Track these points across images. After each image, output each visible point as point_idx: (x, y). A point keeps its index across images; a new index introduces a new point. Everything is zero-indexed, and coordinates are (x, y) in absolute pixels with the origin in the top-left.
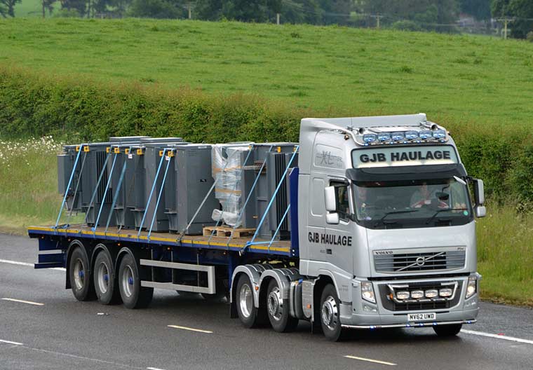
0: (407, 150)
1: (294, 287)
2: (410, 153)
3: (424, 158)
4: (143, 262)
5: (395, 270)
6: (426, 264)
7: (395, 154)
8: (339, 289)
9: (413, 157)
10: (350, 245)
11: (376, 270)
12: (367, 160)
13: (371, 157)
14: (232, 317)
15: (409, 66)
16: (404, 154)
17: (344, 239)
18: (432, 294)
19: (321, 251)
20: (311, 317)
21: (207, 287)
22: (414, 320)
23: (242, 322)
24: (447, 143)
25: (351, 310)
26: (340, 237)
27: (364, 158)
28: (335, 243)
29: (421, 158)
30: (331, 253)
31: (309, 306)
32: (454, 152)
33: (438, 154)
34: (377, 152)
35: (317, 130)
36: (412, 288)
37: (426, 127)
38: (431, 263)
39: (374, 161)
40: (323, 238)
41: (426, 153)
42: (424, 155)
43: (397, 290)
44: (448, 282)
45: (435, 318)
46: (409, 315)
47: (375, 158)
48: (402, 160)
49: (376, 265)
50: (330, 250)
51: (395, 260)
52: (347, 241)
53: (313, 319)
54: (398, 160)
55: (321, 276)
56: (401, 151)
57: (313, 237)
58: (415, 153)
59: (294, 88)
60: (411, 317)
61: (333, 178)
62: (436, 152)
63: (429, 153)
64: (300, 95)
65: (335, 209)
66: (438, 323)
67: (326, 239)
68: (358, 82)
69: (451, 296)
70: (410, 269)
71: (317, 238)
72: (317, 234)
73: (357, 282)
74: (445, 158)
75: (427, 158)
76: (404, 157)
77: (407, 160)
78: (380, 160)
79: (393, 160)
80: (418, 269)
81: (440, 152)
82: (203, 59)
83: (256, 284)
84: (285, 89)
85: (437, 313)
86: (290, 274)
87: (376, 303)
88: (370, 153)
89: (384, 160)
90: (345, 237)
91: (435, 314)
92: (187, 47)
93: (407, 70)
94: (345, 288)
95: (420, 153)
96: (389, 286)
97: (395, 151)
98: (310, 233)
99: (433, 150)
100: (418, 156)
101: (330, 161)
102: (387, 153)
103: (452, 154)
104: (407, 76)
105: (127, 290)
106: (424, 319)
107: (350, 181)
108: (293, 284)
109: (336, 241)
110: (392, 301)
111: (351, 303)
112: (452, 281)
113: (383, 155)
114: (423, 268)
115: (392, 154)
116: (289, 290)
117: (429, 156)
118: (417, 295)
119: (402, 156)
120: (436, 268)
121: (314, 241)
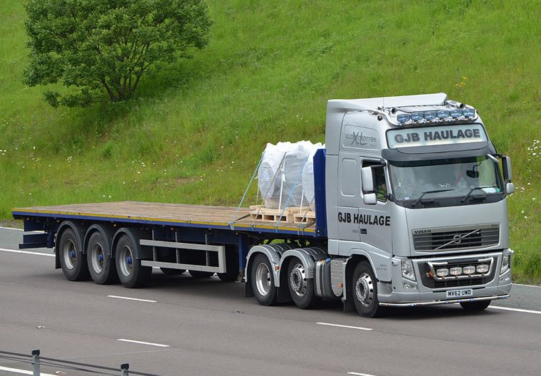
0: (439, 130)
1: (321, 266)
2: (442, 132)
3: (455, 137)
4: (143, 242)
5: (434, 248)
6: (462, 241)
7: (428, 134)
8: (377, 269)
9: (445, 136)
10: (389, 225)
11: (416, 249)
12: (402, 141)
13: (405, 137)
14: (246, 296)
16: (436, 133)
17: (382, 219)
18: (469, 270)
19: (354, 231)
20: (342, 296)
21: (218, 266)
22: (452, 296)
23: (258, 300)
24: (476, 122)
25: (391, 289)
26: (376, 216)
27: (398, 138)
28: (371, 223)
29: (452, 137)
30: (366, 233)
31: (340, 285)
32: (483, 131)
33: (468, 132)
34: (411, 131)
35: (345, 111)
36: (450, 265)
37: (453, 106)
38: (468, 241)
39: (408, 141)
40: (355, 218)
41: (457, 132)
42: (455, 134)
43: (436, 267)
44: (484, 258)
45: (472, 294)
46: (447, 292)
47: (409, 138)
48: (435, 139)
49: (415, 245)
50: (365, 230)
51: (433, 239)
52: (385, 221)
53: (345, 298)
54: (431, 139)
55: (354, 255)
56: (433, 130)
57: (344, 218)
58: (447, 132)
60: (450, 294)
61: (367, 159)
62: (467, 130)
63: (460, 131)
65: (372, 190)
66: (475, 299)
67: (359, 219)
69: (487, 272)
70: (447, 247)
71: (349, 218)
72: (349, 214)
73: (396, 260)
74: (476, 136)
75: (458, 137)
76: (437, 136)
77: (440, 139)
78: (414, 140)
79: (426, 139)
80: (455, 247)
81: (470, 131)
83: (276, 264)
85: (473, 289)
86: (314, 253)
87: (416, 281)
88: (404, 133)
89: (418, 139)
90: (382, 217)
91: (472, 290)
94: (383, 267)
95: (451, 131)
96: (429, 263)
97: (428, 130)
98: (340, 213)
99: (463, 128)
100: (449, 135)
101: (362, 142)
102: (421, 132)
103: (481, 132)
105: (125, 270)
106: (461, 295)
107: (386, 161)
108: (319, 264)
109: (372, 221)
110: (431, 278)
111: (390, 283)
112: (488, 257)
113: (417, 134)
114: (460, 246)
115: (425, 133)
116: (315, 270)
117: (460, 135)
118: (456, 271)
119: (435, 135)
120: (472, 245)
121: (345, 221)
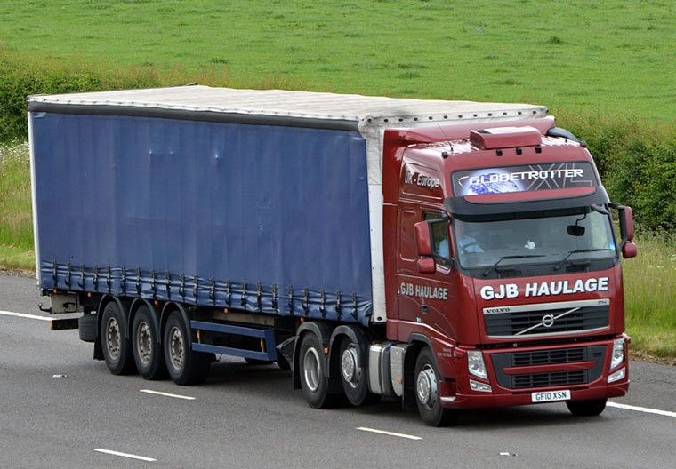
15: (559, 36)
59: (403, 67)
64: (411, 76)
68: (489, 58)
82: (299, 32)
84: (393, 68)
92: (282, 17)
93: (556, 41)
104: (557, 48)
